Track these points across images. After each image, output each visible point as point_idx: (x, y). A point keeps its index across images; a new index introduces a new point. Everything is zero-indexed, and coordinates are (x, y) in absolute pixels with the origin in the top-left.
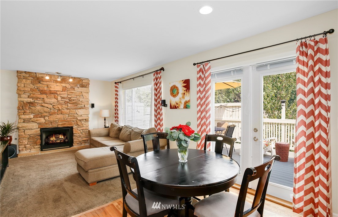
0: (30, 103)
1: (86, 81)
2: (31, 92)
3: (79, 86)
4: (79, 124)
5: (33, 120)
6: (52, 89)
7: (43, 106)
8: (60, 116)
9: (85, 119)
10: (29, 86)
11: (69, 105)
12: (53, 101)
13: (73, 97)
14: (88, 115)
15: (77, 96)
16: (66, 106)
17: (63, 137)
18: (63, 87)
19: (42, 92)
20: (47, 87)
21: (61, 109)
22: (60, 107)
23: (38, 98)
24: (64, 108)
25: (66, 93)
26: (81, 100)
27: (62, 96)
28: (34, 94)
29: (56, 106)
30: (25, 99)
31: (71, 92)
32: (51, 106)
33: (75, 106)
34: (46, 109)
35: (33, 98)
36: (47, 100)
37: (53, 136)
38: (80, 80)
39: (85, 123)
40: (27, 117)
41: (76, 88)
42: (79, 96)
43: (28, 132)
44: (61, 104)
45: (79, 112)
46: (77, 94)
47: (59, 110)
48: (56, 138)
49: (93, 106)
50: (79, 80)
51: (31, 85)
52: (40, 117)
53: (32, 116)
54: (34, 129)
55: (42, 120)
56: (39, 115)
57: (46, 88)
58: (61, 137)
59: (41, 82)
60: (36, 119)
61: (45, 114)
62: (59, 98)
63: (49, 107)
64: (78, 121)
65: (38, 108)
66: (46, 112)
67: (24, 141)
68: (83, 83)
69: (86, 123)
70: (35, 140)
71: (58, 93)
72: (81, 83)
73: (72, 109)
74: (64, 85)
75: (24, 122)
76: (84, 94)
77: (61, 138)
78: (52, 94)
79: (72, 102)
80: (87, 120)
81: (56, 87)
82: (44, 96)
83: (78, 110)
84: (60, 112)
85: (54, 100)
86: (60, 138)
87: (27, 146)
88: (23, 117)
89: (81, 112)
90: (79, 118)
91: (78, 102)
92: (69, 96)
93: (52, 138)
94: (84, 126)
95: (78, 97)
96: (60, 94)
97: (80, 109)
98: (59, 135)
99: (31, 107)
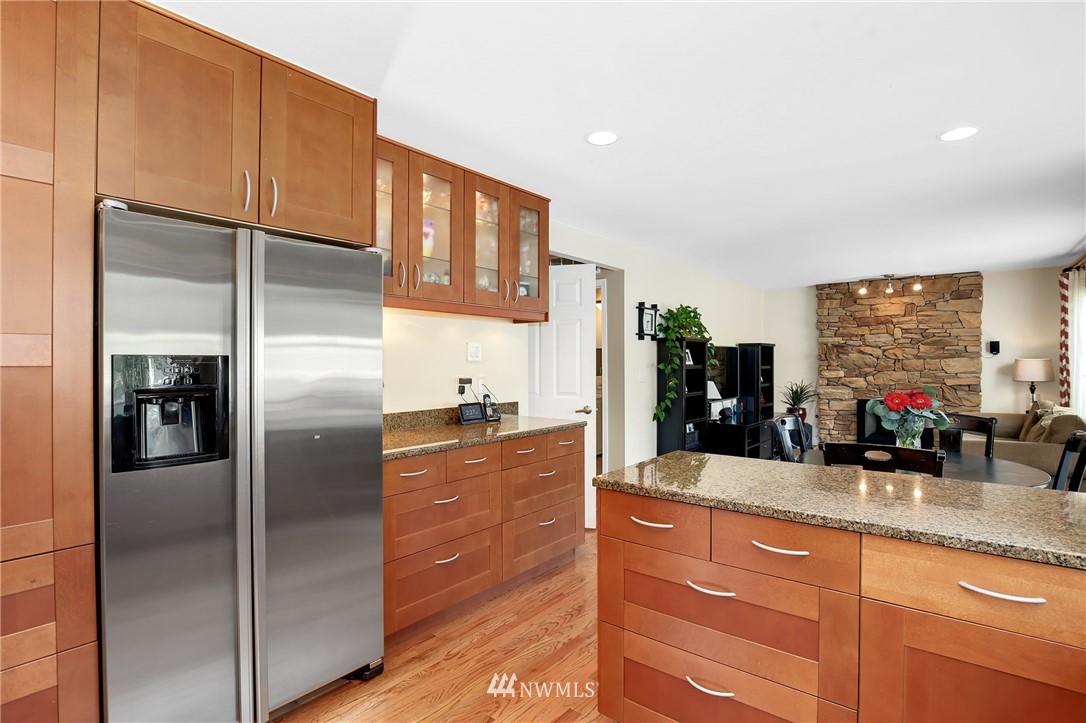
0: (838, 346)
1: (972, 280)
2: (839, 324)
3: (948, 297)
4: (949, 396)
5: (843, 380)
6: (880, 314)
7: (861, 352)
8: (898, 375)
9: (969, 386)
10: (837, 313)
11: (922, 348)
12: (883, 340)
13: (934, 327)
14: (977, 373)
15: (943, 323)
16: (915, 352)
18: (907, 304)
19: (862, 322)
20: (871, 310)
21: (901, 357)
22: (899, 353)
23: (853, 335)
24: (910, 357)
25: (915, 318)
26: (955, 332)
27: (904, 326)
28: (845, 328)
29: (891, 351)
30: (830, 340)
31: (927, 316)
32: (879, 352)
33: (938, 350)
34: (869, 360)
35: (842, 336)
36: (870, 339)
38: (952, 281)
39: (966, 396)
40: (833, 374)
41: (940, 305)
42: (949, 323)
43: (836, 406)
44: (901, 346)
45: (948, 365)
46: (944, 320)
47: (897, 360)
49: (994, 348)
50: (947, 280)
51: (840, 310)
52: (857, 376)
53: (841, 374)
54: (846, 400)
55: (861, 382)
56: (856, 370)
57: (868, 313)
59: (858, 301)
60: (848, 379)
61: (868, 370)
62: (898, 333)
63: (875, 354)
64: (946, 390)
65: (854, 356)
66: (869, 366)
67: (828, 422)
68: (961, 288)
69: (973, 397)
70: (848, 423)
71: (895, 320)
72: (955, 288)
73: (931, 358)
74: (907, 300)
75: (828, 385)
76: (963, 316)
78: (882, 323)
79: (929, 341)
80: (974, 389)
81: (889, 307)
82: (865, 330)
83: (947, 360)
84: (899, 365)
85: (884, 338)
87: (833, 432)
88: (827, 374)
89: (955, 365)
90: (949, 382)
91: (948, 339)
92: (921, 326)
94: (965, 403)
95: (946, 326)
96: (899, 323)
97: (952, 356)
99: (841, 355)
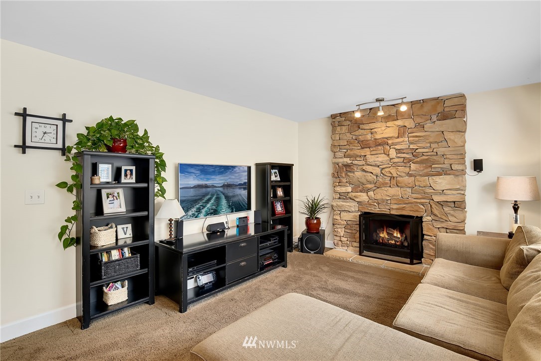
0: (347, 166)
1: (456, 101)
2: (347, 147)
3: (434, 118)
4: (436, 212)
5: (350, 195)
6: (378, 137)
7: (364, 171)
8: (394, 191)
9: (454, 202)
10: (345, 138)
11: (413, 166)
12: (380, 159)
13: (423, 148)
14: (462, 190)
15: (431, 143)
16: (407, 170)
17: (399, 236)
18: (400, 127)
19: (364, 145)
20: (372, 134)
21: (395, 175)
22: (393, 171)
23: (357, 156)
24: (403, 174)
25: (407, 139)
26: (441, 151)
27: (398, 147)
28: (352, 150)
29: (387, 170)
30: (341, 160)
31: (416, 136)
32: (377, 170)
33: (426, 168)
34: (371, 177)
35: (349, 156)
36: (371, 159)
37: (384, 231)
38: (438, 103)
39: (452, 212)
40: (342, 190)
41: (428, 125)
42: (436, 142)
43: (347, 216)
44: (395, 165)
45: (435, 182)
46: (431, 140)
47: (392, 178)
48: (388, 234)
49: (478, 165)
50: (433, 103)
51: (348, 135)
52: (361, 191)
53: (349, 189)
54: (352, 212)
55: (363, 197)
56: (360, 187)
57: (369, 137)
58: (397, 234)
59: (361, 126)
60: (354, 194)
61: (369, 186)
62: (393, 153)
63: (374, 172)
64: (433, 206)
65: (358, 174)
66: (370, 183)
67: (339, 230)
68: (446, 109)
69: (458, 213)
70: (354, 232)
71: (390, 142)
72: (440, 109)
73: (421, 176)
74: (399, 123)
75: (339, 198)
76: (447, 135)
77: (397, 237)
78: (380, 145)
79: (418, 159)
80: (459, 205)
81: (385, 130)
82: (367, 151)
83: (434, 178)
84: (394, 182)
85: (382, 158)
86: (395, 237)
87: (343, 239)
88: (338, 189)
89: (442, 182)
90: (437, 198)
91: (434, 157)
92: (412, 147)
93: (383, 233)
94: (451, 218)
95: (433, 146)
96: (393, 144)
97: (439, 174)
98: (392, 230)
99: (349, 174)
